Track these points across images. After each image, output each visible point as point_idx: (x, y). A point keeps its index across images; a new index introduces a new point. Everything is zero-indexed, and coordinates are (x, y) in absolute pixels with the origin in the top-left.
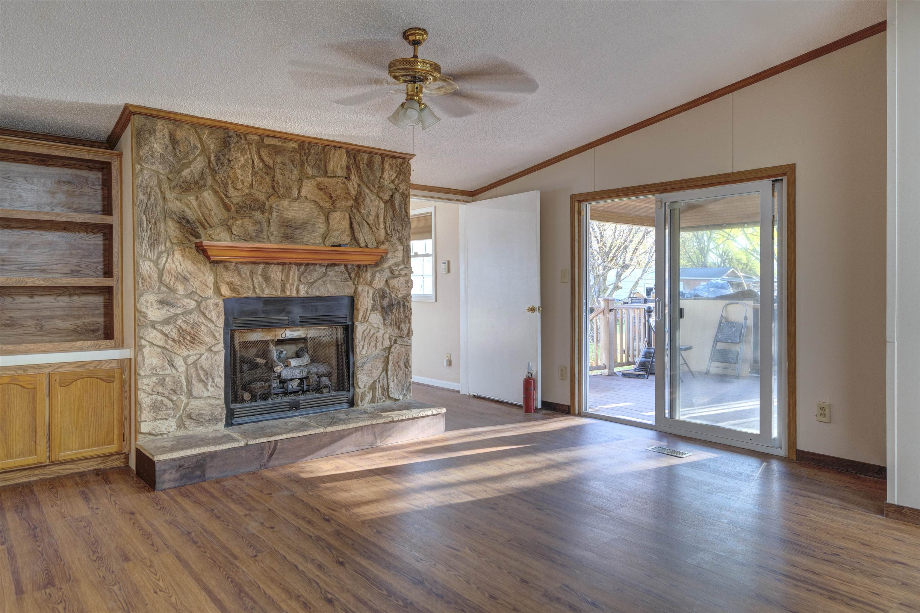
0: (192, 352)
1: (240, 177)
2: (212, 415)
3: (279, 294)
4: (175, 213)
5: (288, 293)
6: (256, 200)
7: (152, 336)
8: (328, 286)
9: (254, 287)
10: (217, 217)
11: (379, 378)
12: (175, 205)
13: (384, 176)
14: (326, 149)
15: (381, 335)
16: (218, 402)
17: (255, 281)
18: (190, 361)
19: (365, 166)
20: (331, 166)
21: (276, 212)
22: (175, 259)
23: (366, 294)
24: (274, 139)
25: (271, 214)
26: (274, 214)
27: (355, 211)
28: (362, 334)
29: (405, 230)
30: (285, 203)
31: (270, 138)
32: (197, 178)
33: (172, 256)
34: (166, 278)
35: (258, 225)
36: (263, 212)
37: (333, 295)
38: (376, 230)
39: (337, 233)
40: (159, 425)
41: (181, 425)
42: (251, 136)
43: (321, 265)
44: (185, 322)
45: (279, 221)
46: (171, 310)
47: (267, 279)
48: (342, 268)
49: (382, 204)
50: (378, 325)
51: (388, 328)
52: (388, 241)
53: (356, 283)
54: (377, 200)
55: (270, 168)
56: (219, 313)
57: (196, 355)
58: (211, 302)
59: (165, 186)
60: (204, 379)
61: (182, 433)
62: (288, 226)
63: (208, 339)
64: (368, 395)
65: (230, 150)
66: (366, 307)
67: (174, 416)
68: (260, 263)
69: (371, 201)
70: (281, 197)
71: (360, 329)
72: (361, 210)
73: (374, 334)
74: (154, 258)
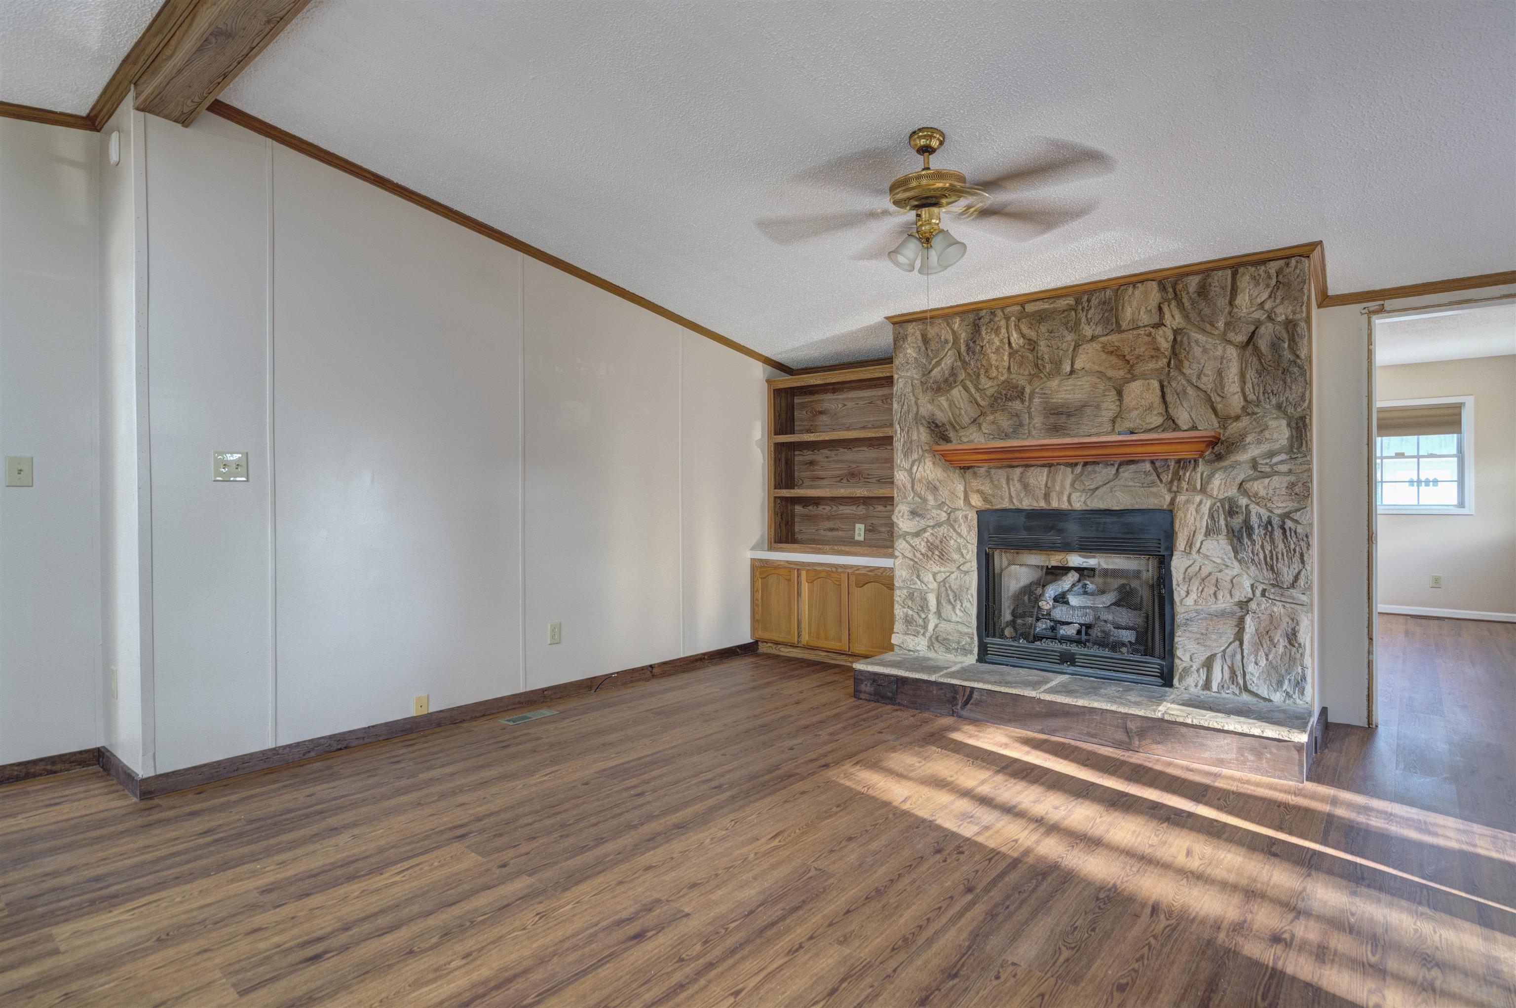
0: (942, 569)
1: (994, 362)
2: (958, 643)
3: (1042, 504)
4: (924, 418)
5: (1055, 504)
6: (1012, 387)
7: (901, 547)
8: (1118, 494)
9: (1011, 497)
10: (968, 415)
11: (1224, 651)
12: (926, 409)
13: (1237, 302)
14: (1119, 292)
15: (1228, 578)
16: (970, 630)
17: (1012, 490)
18: (940, 578)
19: (1195, 296)
20: (1128, 313)
21: (1040, 398)
22: (926, 467)
23: (1192, 508)
24: (1038, 303)
25: (1031, 400)
26: (1037, 400)
27: (1173, 373)
28: (1185, 573)
29: (1291, 389)
30: (1054, 383)
31: (1033, 304)
32: (947, 375)
33: (922, 464)
34: (918, 487)
35: (1015, 419)
36: (1023, 401)
37: (1130, 508)
38: (1219, 399)
39: (1135, 414)
40: (908, 640)
41: (930, 646)
42: (1009, 309)
43: (1107, 465)
44: (932, 534)
45: (1045, 409)
46: (922, 521)
47: (1026, 486)
48: (1148, 466)
49: (1232, 353)
50: (1223, 559)
51: (1248, 568)
52: (1248, 414)
53: (1174, 488)
54: (1220, 348)
55: (1035, 342)
56: (970, 527)
57: (944, 572)
58: (960, 515)
59: (919, 390)
60: (952, 600)
61: (931, 655)
62: (1057, 414)
63: (956, 556)
64: (1195, 675)
65: (980, 334)
66: (1193, 528)
67: (924, 634)
68: (1017, 466)
69: (1205, 351)
70: (1050, 376)
71: (1178, 565)
72: (1185, 371)
73: (1210, 574)
74: (907, 466)
